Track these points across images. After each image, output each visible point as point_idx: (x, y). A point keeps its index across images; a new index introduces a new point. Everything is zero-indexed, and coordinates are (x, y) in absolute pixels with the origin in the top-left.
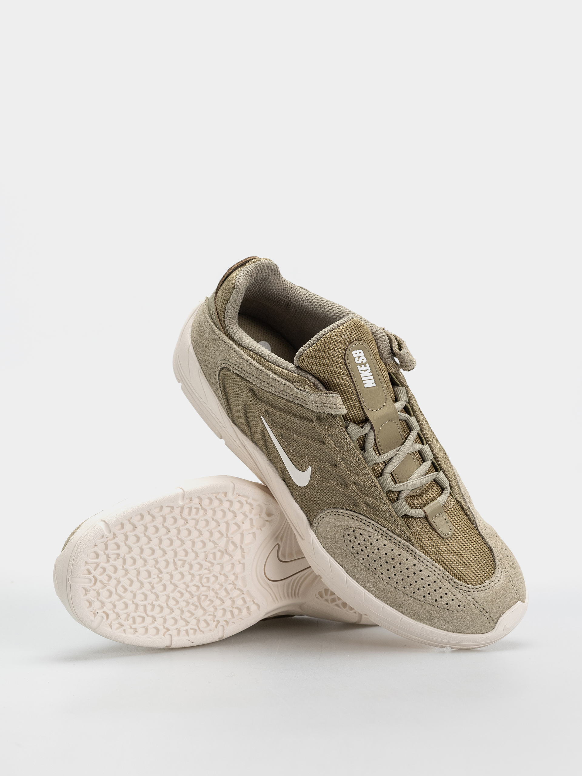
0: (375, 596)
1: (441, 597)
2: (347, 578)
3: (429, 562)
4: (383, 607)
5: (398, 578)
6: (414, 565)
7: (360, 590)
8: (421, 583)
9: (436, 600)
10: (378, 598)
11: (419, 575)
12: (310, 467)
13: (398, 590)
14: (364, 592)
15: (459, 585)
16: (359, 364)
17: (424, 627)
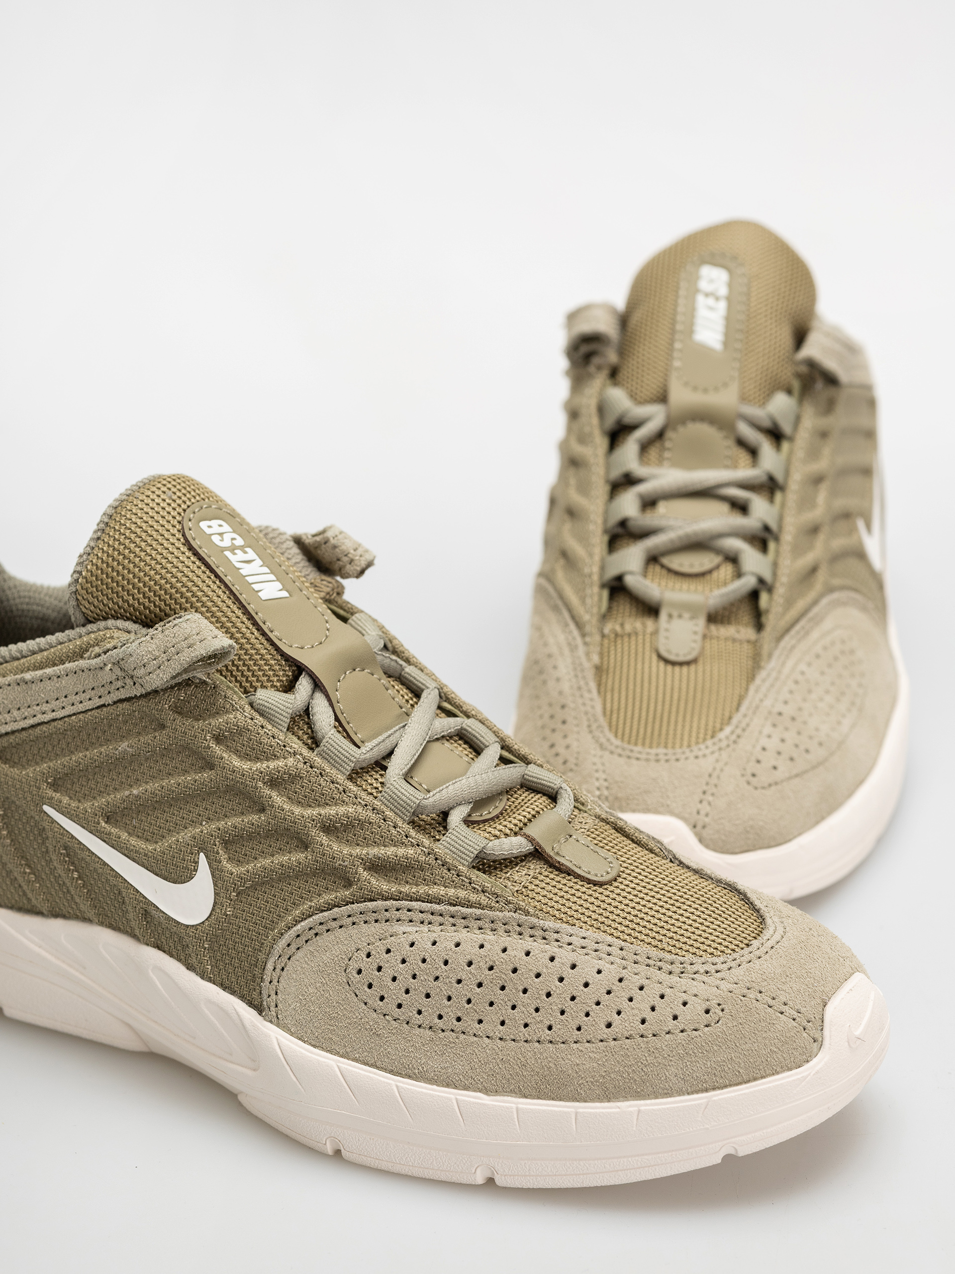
0: (486, 1091)
1: (653, 1009)
2: (397, 1086)
3: (584, 938)
4: (517, 1108)
5: (523, 1014)
6: (552, 959)
7: (442, 1097)
8: (587, 997)
9: (643, 1022)
10: (496, 1092)
11: (574, 979)
12: (202, 854)
13: (537, 1043)
14: (452, 1096)
15: (685, 965)
16: (226, 549)
17: (642, 1108)
